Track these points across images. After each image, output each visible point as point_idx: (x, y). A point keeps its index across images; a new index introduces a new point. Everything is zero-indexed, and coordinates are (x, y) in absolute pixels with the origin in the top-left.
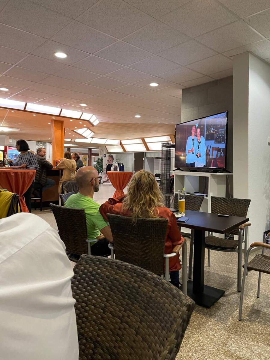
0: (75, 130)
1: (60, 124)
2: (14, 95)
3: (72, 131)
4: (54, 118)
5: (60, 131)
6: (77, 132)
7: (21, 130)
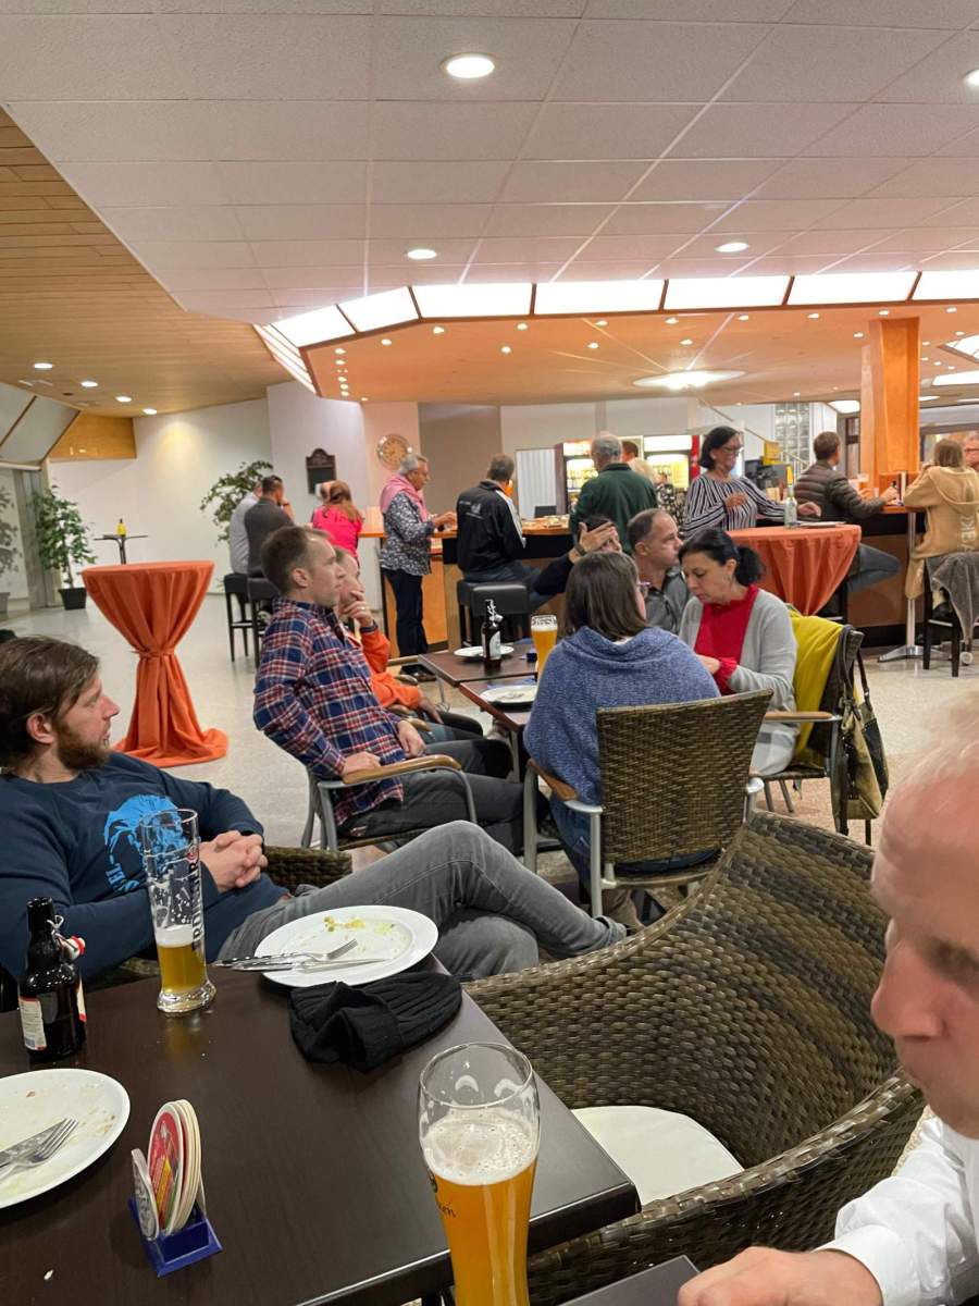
0: (951, 345)
1: (904, 330)
2: (758, 258)
3: (940, 347)
4: (884, 313)
5: (905, 358)
6: (957, 348)
7: (748, 372)
